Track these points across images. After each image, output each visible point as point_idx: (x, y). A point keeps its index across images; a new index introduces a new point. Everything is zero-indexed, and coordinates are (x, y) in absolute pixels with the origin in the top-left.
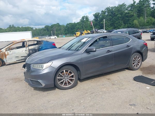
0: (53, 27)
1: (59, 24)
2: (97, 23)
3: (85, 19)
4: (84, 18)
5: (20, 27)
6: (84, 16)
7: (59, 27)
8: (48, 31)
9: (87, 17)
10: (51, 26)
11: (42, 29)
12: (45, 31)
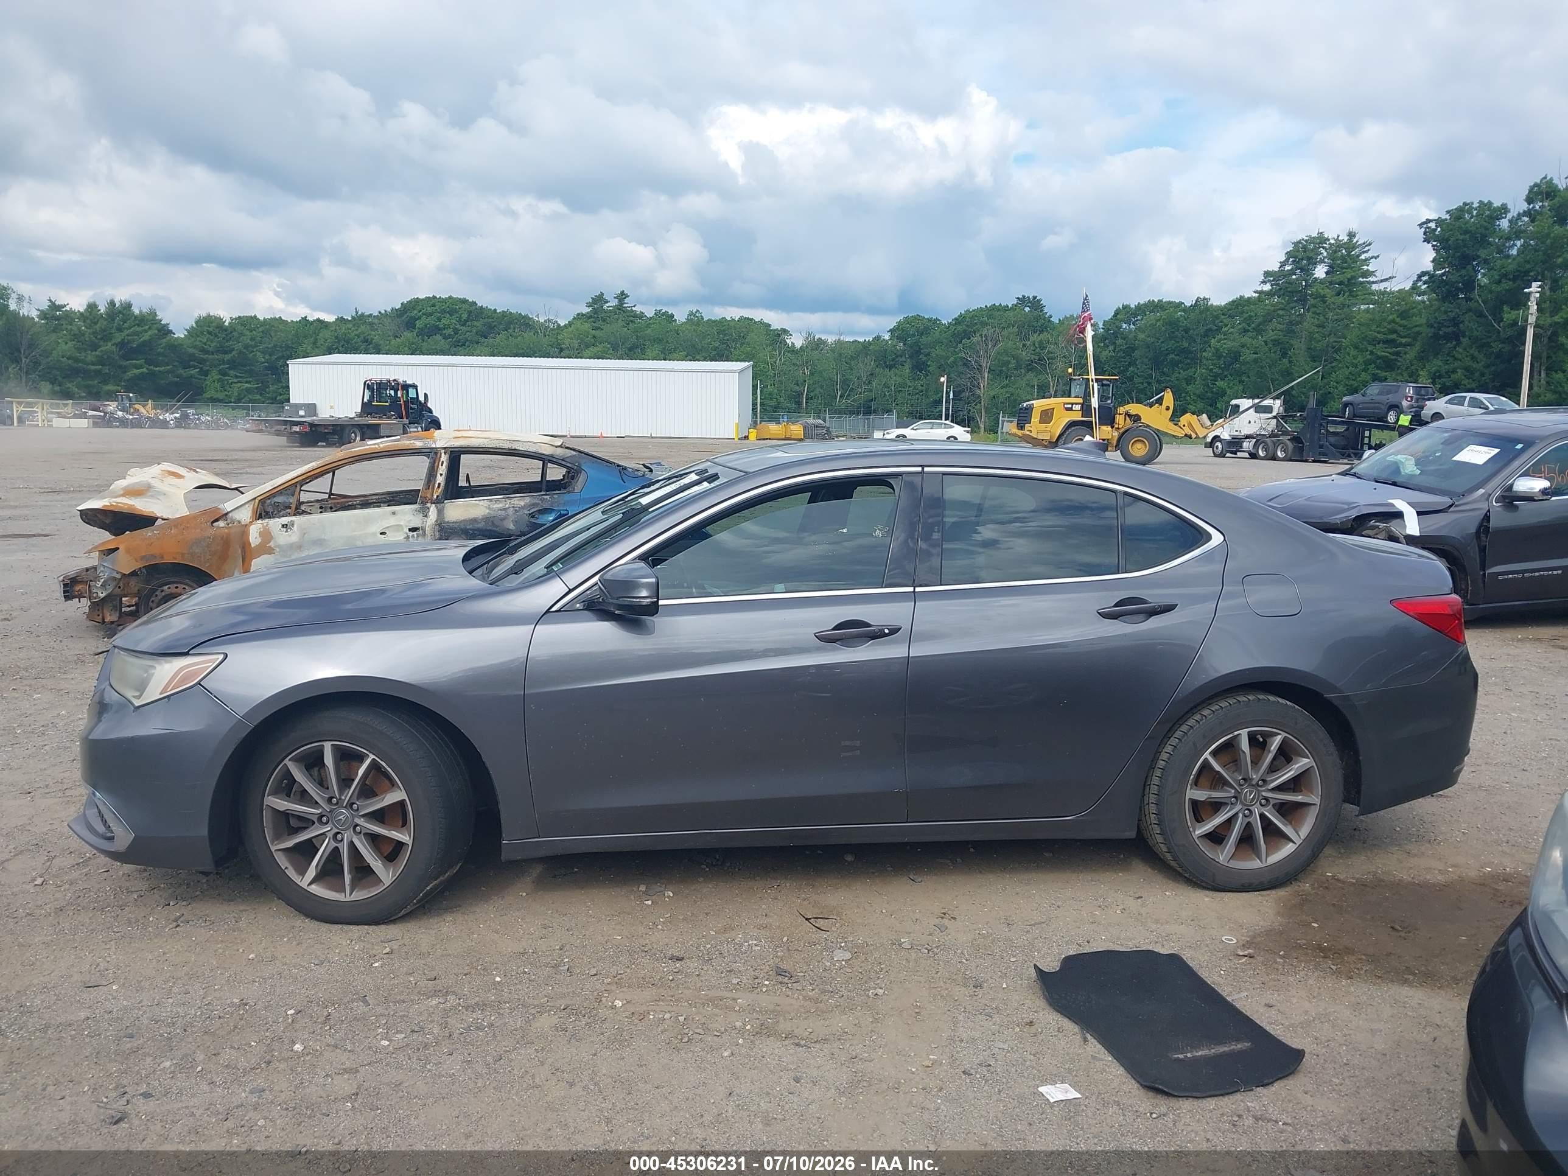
0: (975, 339)
1: (1035, 304)
2: (1455, 322)
3: (1320, 272)
4: (1313, 262)
5: (681, 316)
6: (1321, 240)
7: (1035, 338)
8: (919, 367)
9: (1350, 245)
10: (958, 321)
11: (864, 349)
12: (891, 367)
